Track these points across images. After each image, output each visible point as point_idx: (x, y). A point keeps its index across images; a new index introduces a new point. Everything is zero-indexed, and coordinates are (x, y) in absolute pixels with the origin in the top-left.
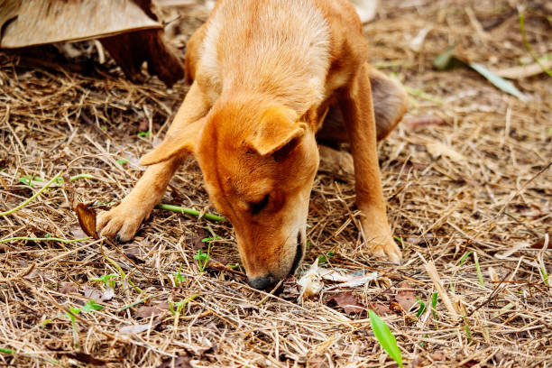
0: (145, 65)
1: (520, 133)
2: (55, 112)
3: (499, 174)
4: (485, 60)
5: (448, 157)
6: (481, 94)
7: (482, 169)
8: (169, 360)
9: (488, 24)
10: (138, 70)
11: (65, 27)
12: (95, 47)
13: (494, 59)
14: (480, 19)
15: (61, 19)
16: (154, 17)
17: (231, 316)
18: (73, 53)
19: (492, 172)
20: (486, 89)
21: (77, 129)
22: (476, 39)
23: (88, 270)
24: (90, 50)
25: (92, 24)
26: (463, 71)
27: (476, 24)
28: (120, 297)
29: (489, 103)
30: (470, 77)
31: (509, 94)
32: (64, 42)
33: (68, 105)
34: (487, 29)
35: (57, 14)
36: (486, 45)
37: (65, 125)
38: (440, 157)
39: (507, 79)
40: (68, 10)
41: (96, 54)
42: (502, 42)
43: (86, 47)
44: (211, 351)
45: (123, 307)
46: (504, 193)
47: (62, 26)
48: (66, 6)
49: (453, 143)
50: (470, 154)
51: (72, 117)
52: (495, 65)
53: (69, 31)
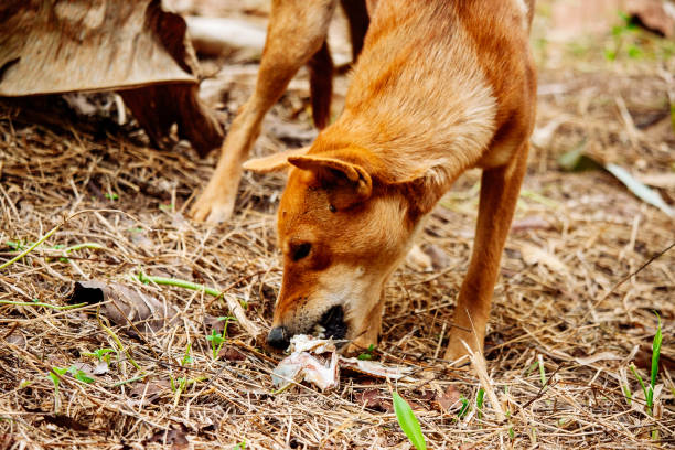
0: (174, 128)
1: (652, 249)
2: (58, 176)
3: (608, 290)
4: (629, 163)
5: (546, 266)
6: (613, 202)
7: (588, 282)
8: (162, 432)
9: (643, 120)
10: (167, 133)
11: (77, 76)
12: (114, 104)
13: (642, 163)
14: (634, 113)
15: (73, 64)
16: (188, 70)
17: (241, 400)
18: (86, 108)
19: (600, 287)
20: (621, 196)
21: (83, 196)
22: (623, 137)
23: (81, 346)
24: (107, 107)
25: (111, 73)
26: (597, 174)
27: (627, 119)
28: (116, 373)
29: (621, 213)
30: (604, 181)
31: (651, 206)
32: (75, 93)
33: (74, 169)
34: (642, 127)
35: (68, 58)
36: (635, 145)
37: (70, 192)
38: (536, 265)
39: (651, 187)
40: (82, 53)
41: (115, 112)
42: (657, 143)
43: (104, 103)
44: (211, 428)
45: (117, 383)
46: (608, 310)
47: (73, 73)
48: (80, 49)
49: (556, 252)
50: (577, 266)
51: (79, 184)
52: (640, 170)
53: (81, 79)
